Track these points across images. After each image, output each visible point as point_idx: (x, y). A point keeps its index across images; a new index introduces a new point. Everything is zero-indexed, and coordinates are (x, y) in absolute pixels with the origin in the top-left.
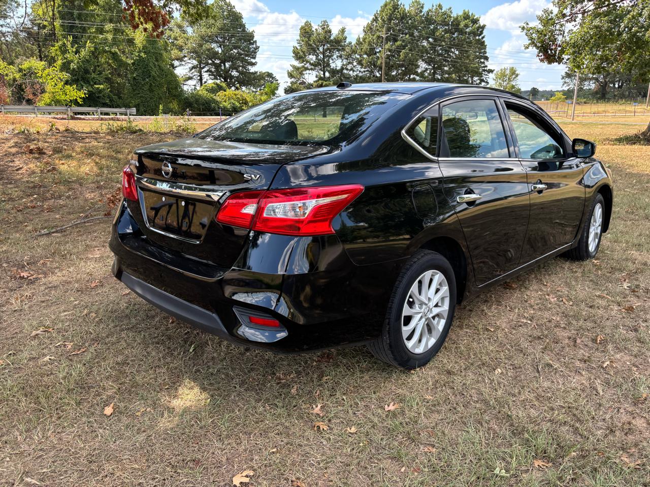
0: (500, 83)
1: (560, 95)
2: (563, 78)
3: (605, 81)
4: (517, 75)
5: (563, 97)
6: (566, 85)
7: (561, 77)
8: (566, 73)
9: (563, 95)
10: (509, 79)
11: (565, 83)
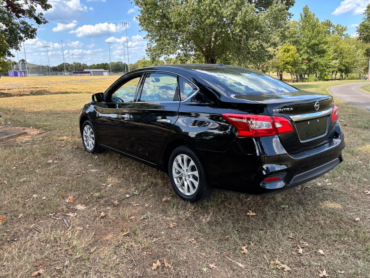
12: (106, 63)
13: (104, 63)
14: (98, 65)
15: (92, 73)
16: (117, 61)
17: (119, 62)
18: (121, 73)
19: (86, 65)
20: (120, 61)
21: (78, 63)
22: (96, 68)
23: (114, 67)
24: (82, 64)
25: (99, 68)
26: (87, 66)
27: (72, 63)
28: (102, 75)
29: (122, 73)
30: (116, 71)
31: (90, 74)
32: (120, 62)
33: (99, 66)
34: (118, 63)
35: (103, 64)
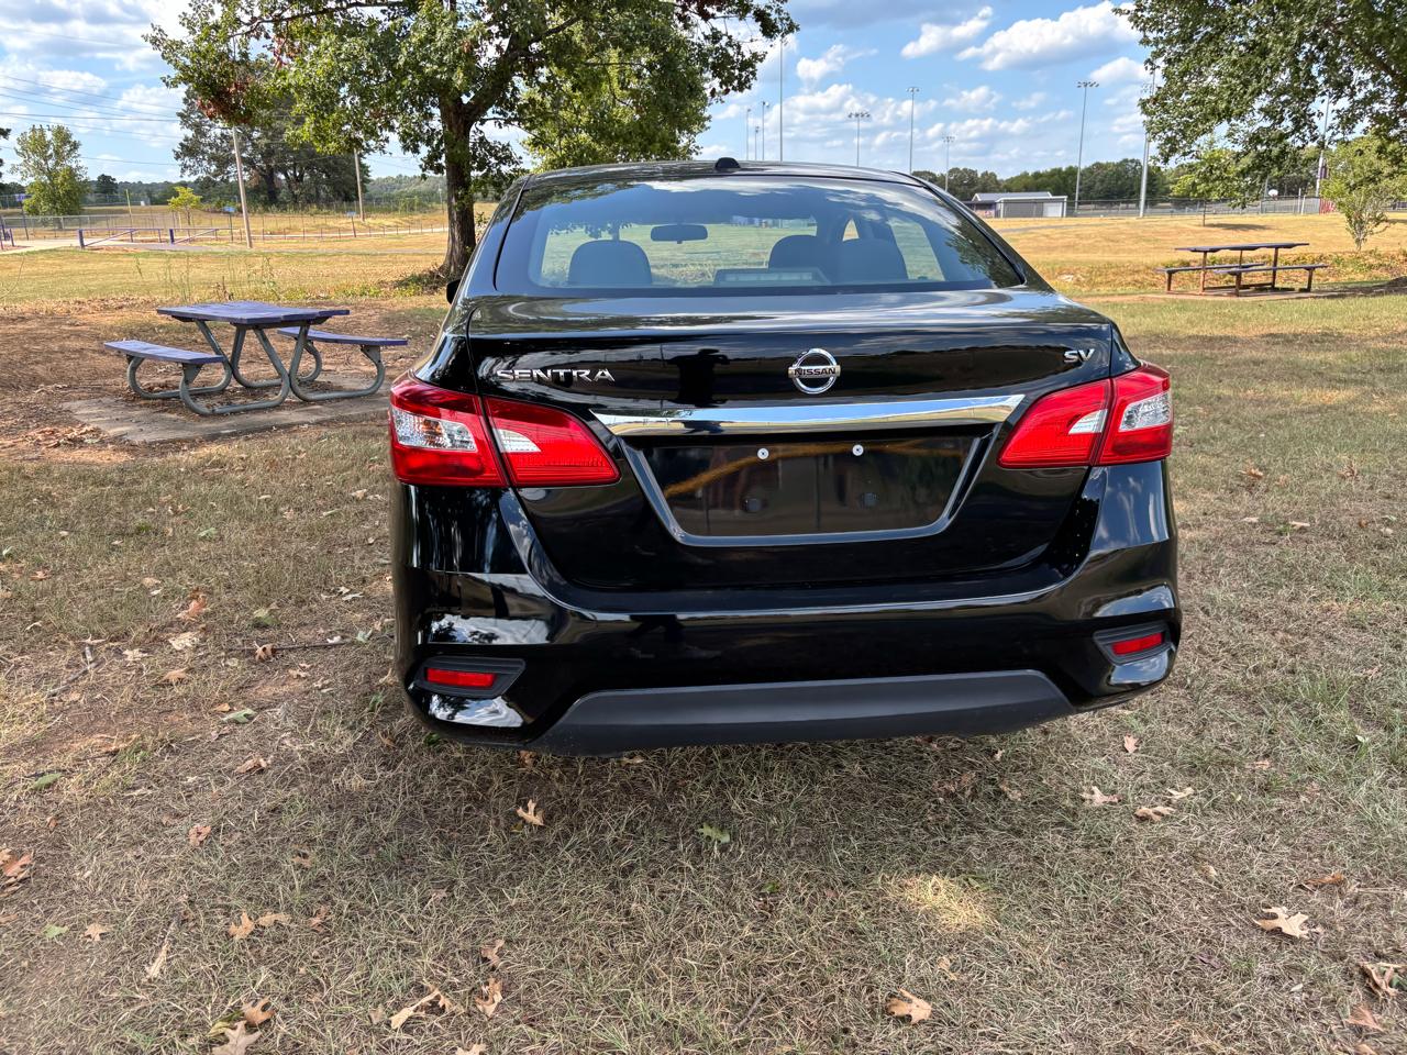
0: (37, 163)
1: (186, 193)
2: (178, 157)
3: (268, 166)
4: (75, 146)
5: (196, 197)
6: (188, 172)
7: (173, 155)
8: (181, 144)
9: (196, 193)
10: (57, 152)
11: (186, 167)
12: (1071, 168)
13: (1064, 169)
14: (1037, 175)
15: (1001, 207)
16: (1117, 160)
17: (1126, 161)
18: (1127, 208)
19: (996, 176)
20: (1130, 158)
21: (965, 170)
22: (1027, 189)
23: (1102, 181)
24: (979, 175)
25: (1038, 189)
26: (997, 181)
27: (945, 172)
28: (1040, 214)
29: (1130, 205)
30: (1107, 197)
31: (993, 212)
32: (1132, 161)
33: (1039, 180)
34: (1120, 164)
35: (1059, 171)
